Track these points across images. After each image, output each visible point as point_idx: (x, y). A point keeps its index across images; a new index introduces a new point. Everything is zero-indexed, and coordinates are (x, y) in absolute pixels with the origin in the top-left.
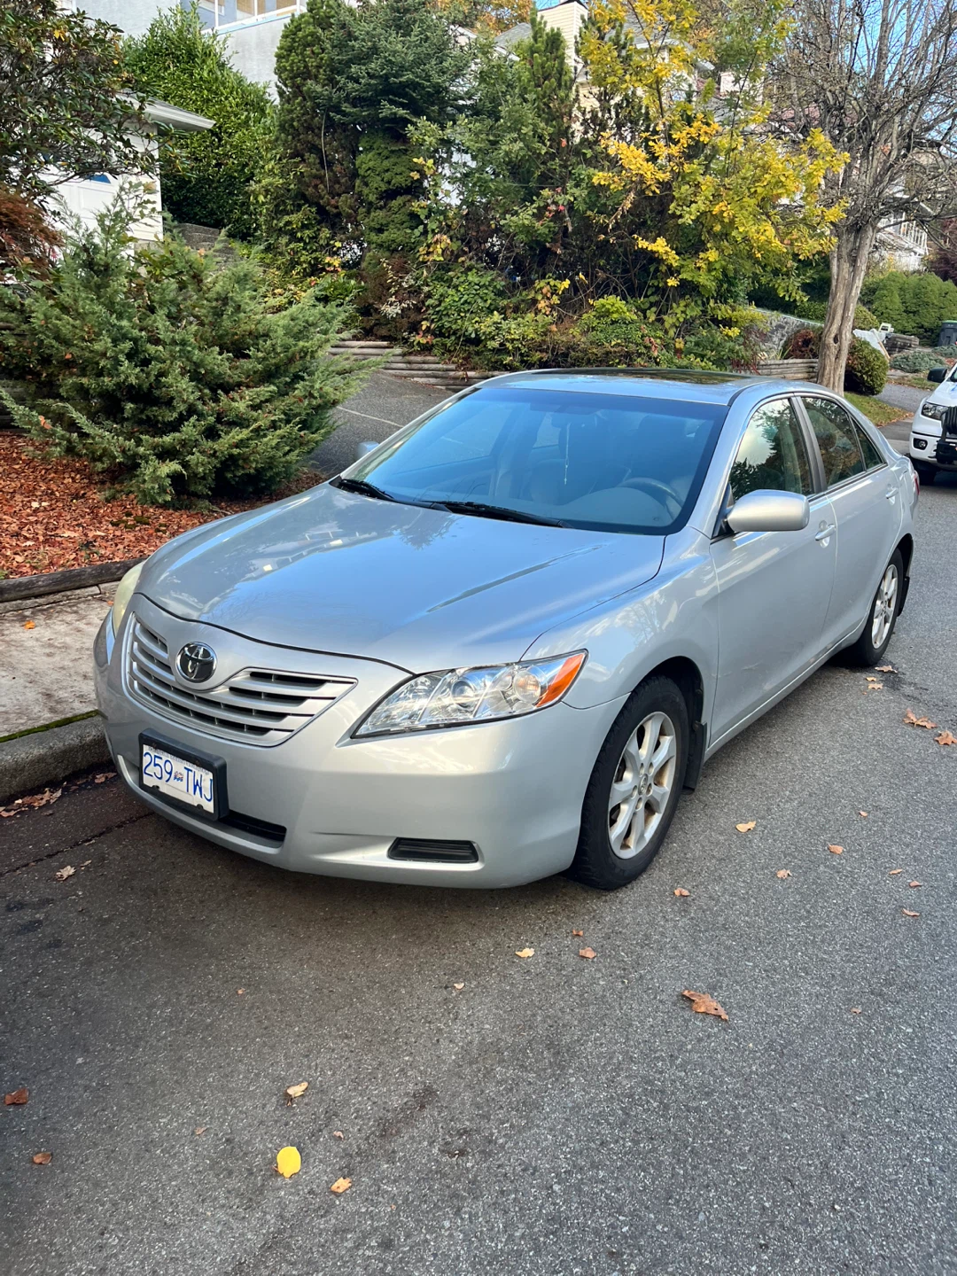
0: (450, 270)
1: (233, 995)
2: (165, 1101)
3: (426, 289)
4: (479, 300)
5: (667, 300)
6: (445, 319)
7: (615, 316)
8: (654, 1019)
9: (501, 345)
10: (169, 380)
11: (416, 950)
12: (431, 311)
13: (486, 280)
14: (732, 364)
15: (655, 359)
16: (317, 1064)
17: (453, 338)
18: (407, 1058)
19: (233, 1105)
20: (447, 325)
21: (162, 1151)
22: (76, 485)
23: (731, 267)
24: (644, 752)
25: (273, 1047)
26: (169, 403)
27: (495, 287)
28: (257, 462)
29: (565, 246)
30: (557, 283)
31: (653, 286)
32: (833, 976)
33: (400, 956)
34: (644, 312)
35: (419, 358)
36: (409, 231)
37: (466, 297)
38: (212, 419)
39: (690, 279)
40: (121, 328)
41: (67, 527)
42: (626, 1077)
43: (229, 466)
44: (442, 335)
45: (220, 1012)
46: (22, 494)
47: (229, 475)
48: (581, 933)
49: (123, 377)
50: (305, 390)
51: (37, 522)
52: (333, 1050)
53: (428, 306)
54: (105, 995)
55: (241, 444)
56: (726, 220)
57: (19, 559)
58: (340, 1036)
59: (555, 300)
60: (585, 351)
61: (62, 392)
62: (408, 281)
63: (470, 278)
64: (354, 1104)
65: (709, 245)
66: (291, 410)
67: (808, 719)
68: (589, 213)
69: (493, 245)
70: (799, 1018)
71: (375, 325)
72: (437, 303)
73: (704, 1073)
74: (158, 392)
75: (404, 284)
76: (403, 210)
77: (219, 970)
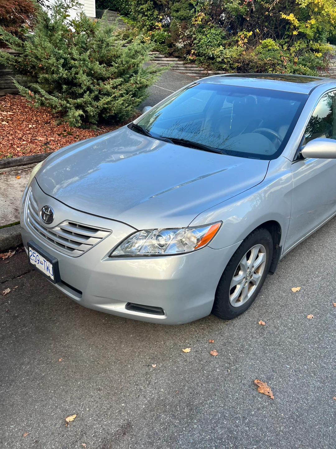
0: (204, 28)
1: (57, 362)
2: (15, 416)
3: (194, 36)
4: (215, 41)
5: (292, 41)
6: (201, 49)
7: (270, 47)
8: (239, 395)
9: (222, 60)
10: (79, 76)
11: (139, 344)
12: (195, 46)
13: (218, 32)
14: (317, 69)
15: (285, 66)
16: (83, 404)
17: (203, 57)
18: (123, 405)
19: (43, 423)
20: (201, 51)
21: (7, 444)
22: (47, 118)
23: (320, 27)
24: (249, 262)
25: (66, 392)
26: (80, 85)
27: (222, 35)
28: (115, 111)
29: (251, 17)
30: (247, 33)
31: (287, 34)
32: (327, 377)
33: (132, 346)
34: (282, 46)
35: (190, 66)
36: (188, 11)
37: (210, 39)
38: (97, 93)
39: (303, 31)
40: (59, 53)
41: (40, 136)
42: (221, 428)
43: (104, 112)
44: (199, 56)
45: (49, 370)
46: (26, 121)
47: (104, 116)
48: (213, 341)
49: (61, 74)
50: (134, 81)
51: (29, 134)
52: (92, 396)
53: (195, 43)
54: (5, 356)
55: (108, 103)
56: (320, 6)
57: (18, 149)
58: (97, 389)
59: (246, 40)
60: (256, 63)
61: (39, 80)
62: (187, 33)
63: (212, 31)
64: (94, 428)
65: (312, 17)
66: (128, 89)
67: (331, 234)
68: (262, 2)
69: (222, 17)
70: (308, 400)
71: (174, 51)
72: (198, 42)
73: (257, 429)
74: (75, 81)
75: (185, 34)
76: (187, 2)
77: (54, 347)
